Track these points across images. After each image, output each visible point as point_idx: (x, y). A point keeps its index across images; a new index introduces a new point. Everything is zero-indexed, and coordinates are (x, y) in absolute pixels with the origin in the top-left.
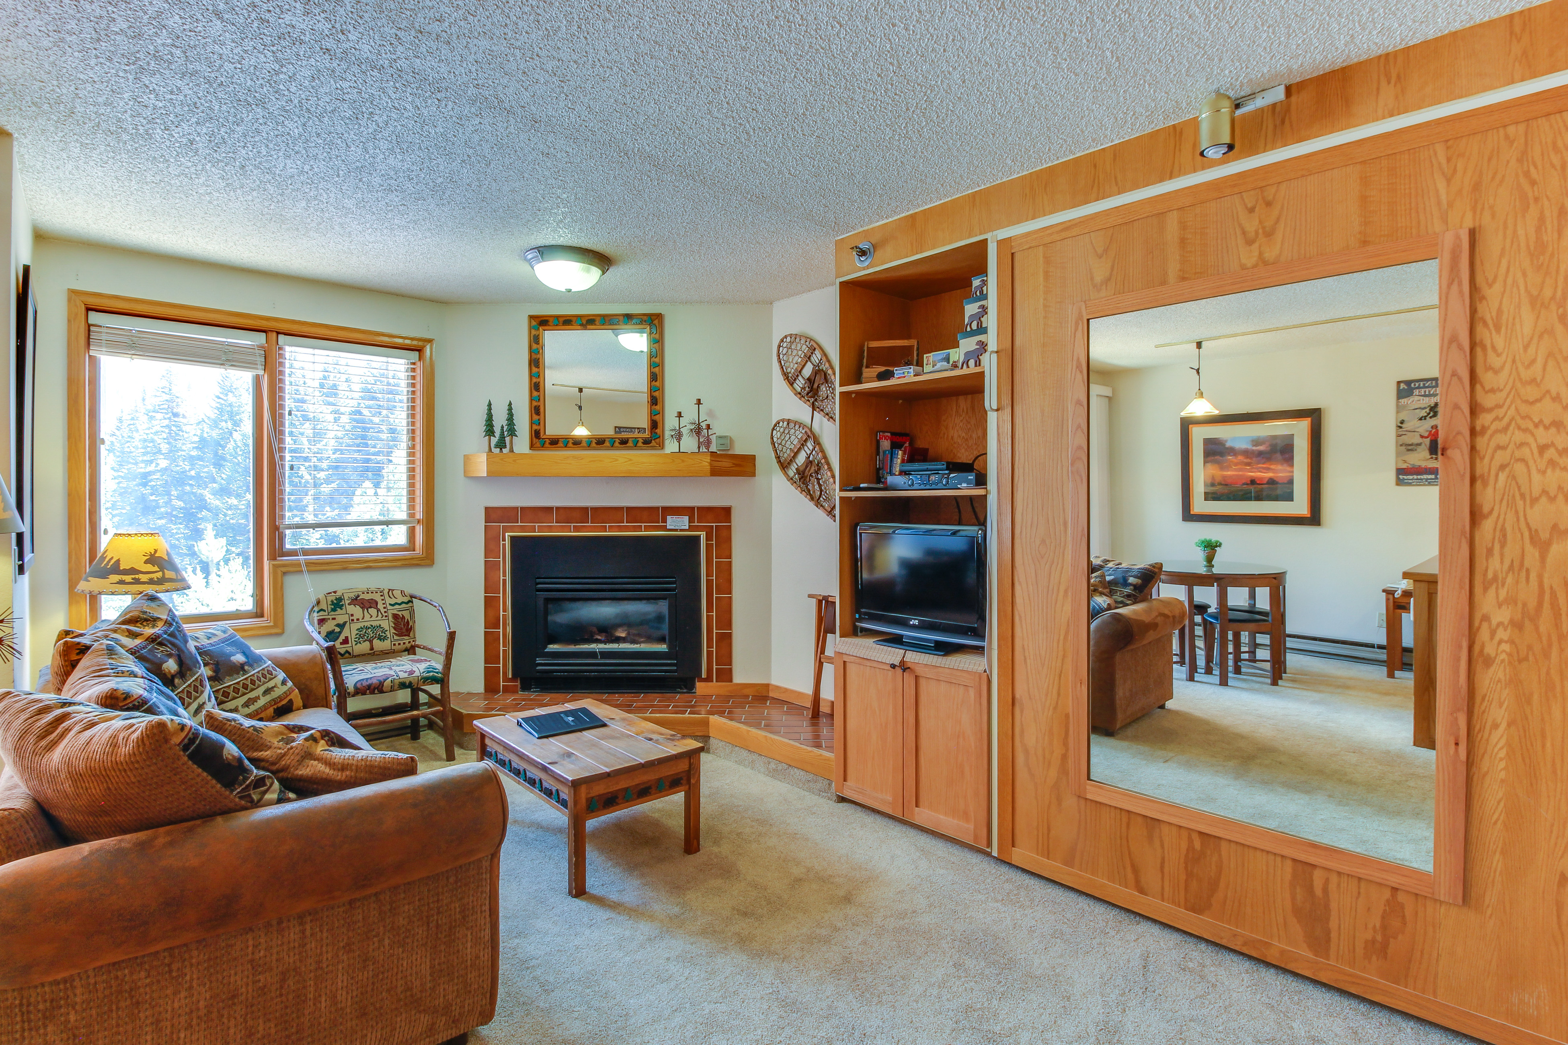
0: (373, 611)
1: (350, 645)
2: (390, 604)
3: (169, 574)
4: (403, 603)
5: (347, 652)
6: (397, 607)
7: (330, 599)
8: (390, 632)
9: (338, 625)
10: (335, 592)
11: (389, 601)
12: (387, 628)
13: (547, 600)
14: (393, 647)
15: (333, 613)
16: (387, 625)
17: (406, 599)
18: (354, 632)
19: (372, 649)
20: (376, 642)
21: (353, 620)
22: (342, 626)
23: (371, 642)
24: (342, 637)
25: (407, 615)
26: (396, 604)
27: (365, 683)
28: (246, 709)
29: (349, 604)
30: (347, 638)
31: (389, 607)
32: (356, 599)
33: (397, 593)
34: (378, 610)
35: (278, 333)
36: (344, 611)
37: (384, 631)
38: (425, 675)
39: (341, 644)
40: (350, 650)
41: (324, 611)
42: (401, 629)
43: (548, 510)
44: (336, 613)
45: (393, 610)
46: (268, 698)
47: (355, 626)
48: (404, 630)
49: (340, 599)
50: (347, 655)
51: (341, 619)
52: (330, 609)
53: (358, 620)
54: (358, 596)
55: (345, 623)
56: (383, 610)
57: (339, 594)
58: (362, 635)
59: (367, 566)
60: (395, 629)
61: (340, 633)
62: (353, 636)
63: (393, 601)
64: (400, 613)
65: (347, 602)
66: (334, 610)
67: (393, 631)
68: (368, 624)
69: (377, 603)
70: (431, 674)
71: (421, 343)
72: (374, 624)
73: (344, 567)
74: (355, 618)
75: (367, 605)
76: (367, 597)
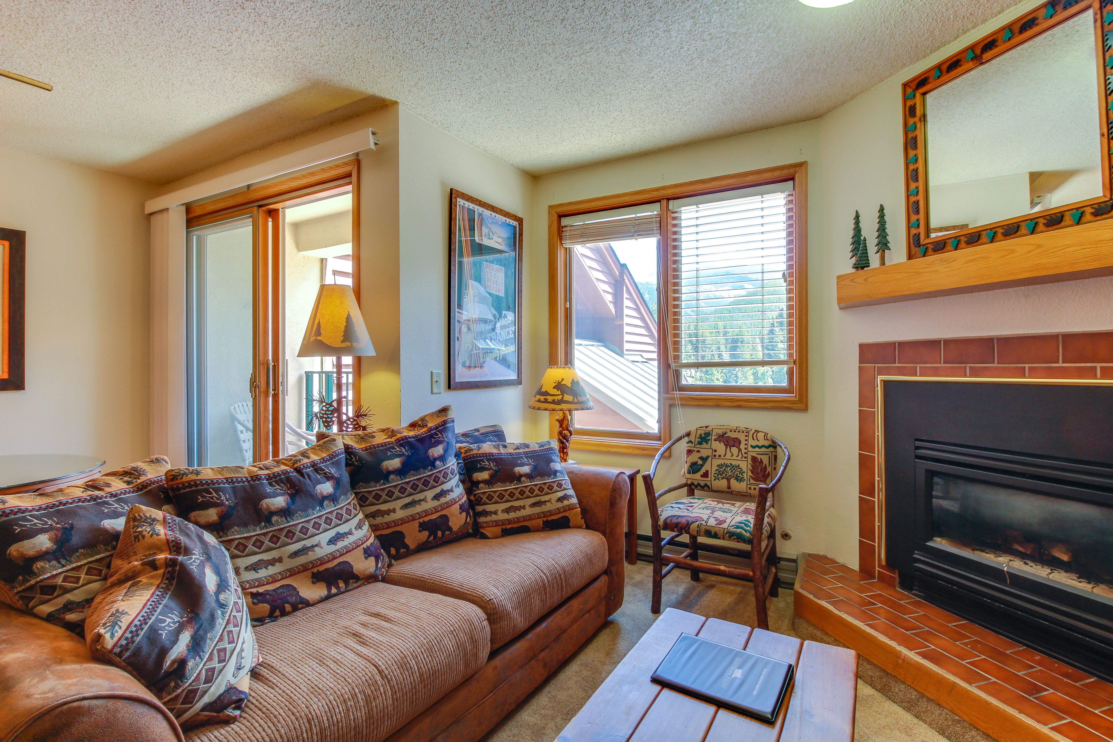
0: (735, 450)
1: (709, 479)
2: (752, 446)
3: (567, 398)
4: (763, 446)
5: (706, 485)
6: (757, 449)
7: (699, 432)
8: (747, 474)
9: (701, 458)
10: (706, 427)
11: (752, 442)
12: (745, 470)
13: (931, 474)
14: (749, 491)
15: (698, 446)
16: (745, 466)
17: (767, 443)
18: (715, 468)
19: (729, 487)
20: (733, 481)
21: (715, 456)
22: (704, 459)
23: (729, 480)
24: (703, 470)
25: (765, 460)
26: (757, 446)
27: (675, 520)
28: (506, 514)
29: (715, 440)
30: (707, 471)
31: (750, 449)
32: (723, 436)
33: (761, 436)
34: (740, 450)
35: (668, 199)
36: (708, 446)
37: (742, 472)
38: (732, 529)
39: (702, 476)
40: (709, 484)
41: (692, 443)
42: (758, 473)
43: (933, 344)
44: (702, 446)
45: (753, 453)
46: (537, 510)
47: (717, 462)
48: (760, 476)
49: (708, 434)
50: (706, 488)
51: (704, 453)
52: (696, 442)
53: (720, 456)
54: (726, 433)
55: (708, 457)
56: (743, 451)
57: (709, 429)
58: (722, 472)
59: (739, 405)
60: (752, 472)
61: (702, 465)
62: (713, 471)
63: (755, 443)
64: (759, 457)
65: (714, 437)
66: (700, 443)
67: (750, 474)
68: (728, 462)
69: (740, 442)
70: (739, 530)
71: (791, 171)
72: (734, 463)
73: (718, 404)
74: (717, 454)
75: (731, 443)
76: (733, 435)
